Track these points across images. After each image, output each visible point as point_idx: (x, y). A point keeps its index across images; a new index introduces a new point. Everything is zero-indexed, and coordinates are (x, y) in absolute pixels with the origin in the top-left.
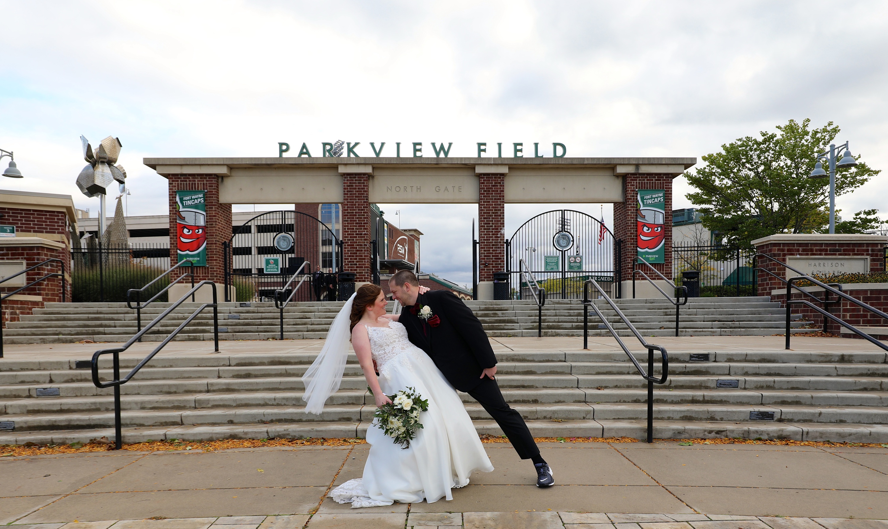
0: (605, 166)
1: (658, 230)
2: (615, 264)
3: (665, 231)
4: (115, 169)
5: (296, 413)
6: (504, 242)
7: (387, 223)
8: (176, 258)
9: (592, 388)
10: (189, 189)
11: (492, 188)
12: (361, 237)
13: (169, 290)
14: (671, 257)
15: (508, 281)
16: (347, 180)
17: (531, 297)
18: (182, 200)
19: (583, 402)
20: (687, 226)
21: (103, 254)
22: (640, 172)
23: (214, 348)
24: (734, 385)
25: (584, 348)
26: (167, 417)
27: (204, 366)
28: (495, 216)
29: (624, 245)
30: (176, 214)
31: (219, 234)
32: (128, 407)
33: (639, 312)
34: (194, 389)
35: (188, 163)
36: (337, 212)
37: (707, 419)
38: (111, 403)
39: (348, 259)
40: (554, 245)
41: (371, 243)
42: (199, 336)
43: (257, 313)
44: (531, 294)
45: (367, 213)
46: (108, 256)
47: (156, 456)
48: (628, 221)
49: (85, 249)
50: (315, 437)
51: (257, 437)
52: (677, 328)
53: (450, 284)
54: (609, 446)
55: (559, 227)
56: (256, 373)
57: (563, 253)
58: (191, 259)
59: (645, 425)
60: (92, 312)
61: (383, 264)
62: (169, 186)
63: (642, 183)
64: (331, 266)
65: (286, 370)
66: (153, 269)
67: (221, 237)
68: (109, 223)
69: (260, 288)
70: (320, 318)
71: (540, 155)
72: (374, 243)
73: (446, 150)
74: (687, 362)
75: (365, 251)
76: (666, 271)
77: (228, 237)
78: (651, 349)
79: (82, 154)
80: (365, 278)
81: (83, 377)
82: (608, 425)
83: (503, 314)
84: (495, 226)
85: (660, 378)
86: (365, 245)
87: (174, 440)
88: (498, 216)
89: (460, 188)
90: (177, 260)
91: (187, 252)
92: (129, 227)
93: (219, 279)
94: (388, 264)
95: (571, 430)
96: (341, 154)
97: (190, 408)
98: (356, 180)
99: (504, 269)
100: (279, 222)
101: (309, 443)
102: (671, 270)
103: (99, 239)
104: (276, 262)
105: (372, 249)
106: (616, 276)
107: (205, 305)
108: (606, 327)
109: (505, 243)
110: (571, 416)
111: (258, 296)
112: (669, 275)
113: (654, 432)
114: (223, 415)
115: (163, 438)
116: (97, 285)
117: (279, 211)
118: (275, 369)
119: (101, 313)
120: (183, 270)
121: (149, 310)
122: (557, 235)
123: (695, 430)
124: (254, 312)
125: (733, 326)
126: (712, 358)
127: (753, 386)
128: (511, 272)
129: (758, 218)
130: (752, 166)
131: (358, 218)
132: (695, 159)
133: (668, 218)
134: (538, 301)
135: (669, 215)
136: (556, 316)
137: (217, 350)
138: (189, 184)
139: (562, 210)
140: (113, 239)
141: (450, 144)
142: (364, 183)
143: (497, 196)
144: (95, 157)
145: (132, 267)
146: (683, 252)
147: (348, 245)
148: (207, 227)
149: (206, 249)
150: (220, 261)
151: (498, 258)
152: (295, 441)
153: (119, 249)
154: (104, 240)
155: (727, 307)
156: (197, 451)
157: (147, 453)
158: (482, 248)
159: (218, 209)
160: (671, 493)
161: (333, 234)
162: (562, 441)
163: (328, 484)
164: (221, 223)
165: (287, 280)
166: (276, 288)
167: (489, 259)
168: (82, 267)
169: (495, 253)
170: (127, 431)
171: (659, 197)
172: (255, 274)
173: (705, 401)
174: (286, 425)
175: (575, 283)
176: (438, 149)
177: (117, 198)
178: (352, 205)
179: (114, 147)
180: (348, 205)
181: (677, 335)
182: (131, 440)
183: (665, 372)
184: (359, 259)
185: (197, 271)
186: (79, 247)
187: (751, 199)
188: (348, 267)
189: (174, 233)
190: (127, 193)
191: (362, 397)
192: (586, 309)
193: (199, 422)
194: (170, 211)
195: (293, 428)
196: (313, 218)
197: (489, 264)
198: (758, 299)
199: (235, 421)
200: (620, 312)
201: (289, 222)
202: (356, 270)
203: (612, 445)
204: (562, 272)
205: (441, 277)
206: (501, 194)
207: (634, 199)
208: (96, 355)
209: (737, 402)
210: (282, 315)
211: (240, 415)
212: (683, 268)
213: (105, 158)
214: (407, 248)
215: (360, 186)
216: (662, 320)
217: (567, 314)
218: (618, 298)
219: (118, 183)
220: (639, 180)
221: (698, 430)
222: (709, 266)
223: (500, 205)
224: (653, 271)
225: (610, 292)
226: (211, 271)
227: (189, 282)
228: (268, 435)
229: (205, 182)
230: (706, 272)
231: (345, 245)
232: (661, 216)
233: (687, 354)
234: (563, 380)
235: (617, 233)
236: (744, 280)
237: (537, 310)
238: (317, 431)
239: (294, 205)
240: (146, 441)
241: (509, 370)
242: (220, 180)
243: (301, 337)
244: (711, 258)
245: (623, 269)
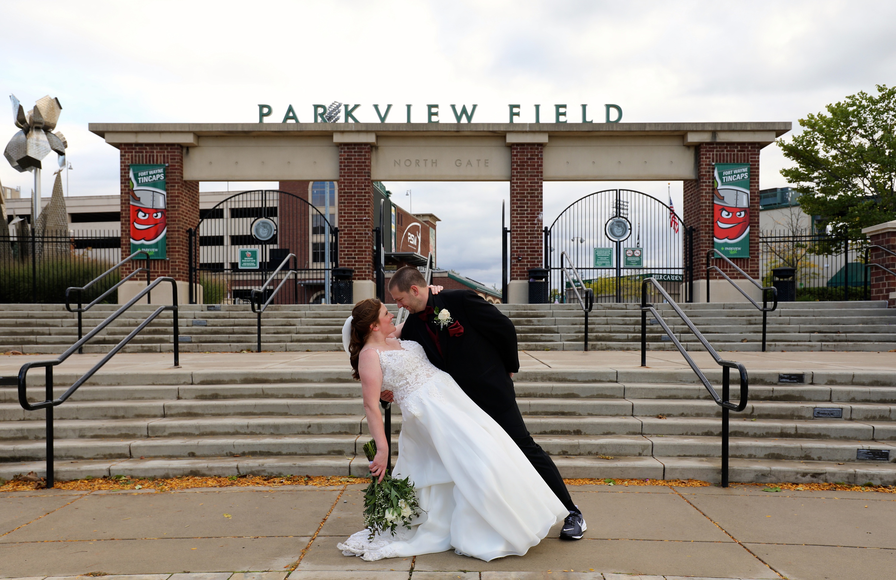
0: (672, 134)
1: (740, 215)
2: (685, 259)
3: (751, 216)
4: (54, 137)
5: (274, 445)
6: (542, 231)
7: (394, 206)
8: (130, 249)
9: (650, 416)
10: (146, 162)
11: (527, 162)
12: (361, 223)
13: (119, 288)
14: (758, 250)
15: (546, 280)
16: (345, 152)
17: (576, 301)
18: (136, 176)
19: (639, 434)
20: (779, 210)
21: (37, 244)
22: (718, 140)
23: (173, 362)
24: (837, 415)
25: (642, 365)
26: (112, 447)
27: (160, 385)
28: (531, 197)
29: (697, 235)
30: (128, 193)
31: (183, 219)
32: (64, 434)
33: (715, 320)
34: (147, 413)
35: (145, 130)
36: (332, 193)
37: (800, 458)
38: (41, 429)
39: (344, 251)
40: (606, 234)
41: (373, 231)
42: (155, 347)
43: (229, 318)
44: (575, 297)
45: (369, 193)
46: (43, 246)
47: (97, 497)
48: (702, 203)
49: (13, 237)
50: (298, 475)
51: (224, 474)
52: (764, 340)
53: (474, 283)
54: (672, 491)
55: (613, 211)
56: (225, 393)
57: (618, 244)
58: (147, 250)
59: (718, 464)
60: (21, 315)
61: (388, 259)
62: (121, 159)
63: (720, 154)
64: (323, 260)
65: (262, 389)
66: (99, 263)
67: (185, 223)
68: (45, 204)
69: (233, 288)
70: (307, 325)
71: (588, 119)
72: (378, 232)
73: (469, 113)
74: (776, 384)
75: (366, 241)
76: (751, 267)
77: (194, 223)
78: (726, 366)
79: (12, 118)
80: (365, 275)
81: (7, 398)
82: (670, 463)
83: (539, 321)
84: (531, 210)
85: (737, 403)
86: (366, 234)
87: (120, 477)
88: (534, 197)
89: (486, 162)
90: (129, 251)
91: (143, 241)
92: (70, 210)
93: (182, 276)
94: (395, 258)
95: (622, 470)
96: (338, 119)
97: (141, 437)
98: (355, 152)
99: (542, 265)
100: (258, 205)
101: (289, 482)
102: (758, 267)
103: (32, 224)
104: (254, 254)
105: (375, 239)
106: (686, 274)
107: (163, 307)
108: (670, 340)
109: (544, 231)
110: (623, 452)
111: (231, 297)
112: (755, 274)
113: (730, 474)
114: (182, 446)
115: (106, 474)
116: (28, 282)
117: (258, 191)
118: (249, 389)
119: (32, 317)
120: (137, 264)
121: (94, 314)
122: (611, 221)
123: (784, 472)
124: (224, 318)
125: (838, 338)
126: (808, 379)
127: (861, 416)
128: (551, 269)
129: (873, 200)
130: (866, 131)
131: (357, 200)
132: (790, 124)
133: (755, 199)
134: (584, 305)
135: (756, 196)
136: (607, 324)
137: (176, 364)
138: (146, 156)
139: (616, 190)
140: (50, 224)
141: (475, 106)
142: (365, 155)
143: (534, 172)
144: (28, 121)
145: (72, 260)
146: (774, 244)
147: (345, 234)
148: (168, 211)
149: (166, 237)
150: (183, 252)
151: (535, 251)
152: (272, 480)
153: (57, 237)
154: (38, 226)
155: (830, 314)
156: (148, 491)
157: (85, 492)
158: (514, 238)
159: (181, 187)
160: (750, 552)
161: (325, 219)
162: (611, 484)
163: (311, 533)
164: (185, 205)
165: (268, 277)
166: (253, 288)
167: (523, 251)
168: (9, 260)
169: (531, 244)
170: (61, 465)
171: (743, 173)
172: (227, 270)
173: (798, 435)
174: (261, 459)
175: (633, 283)
176: (459, 113)
177: (55, 173)
178: (350, 183)
179: (52, 109)
180: (344, 183)
181: (764, 350)
182: (66, 477)
183: (744, 397)
184: (359, 251)
185: (154, 265)
186: (6, 235)
187: (865, 175)
188: (345, 262)
189: (126, 217)
190: (69, 167)
191: (357, 424)
192: (644, 315)
193: (152, 454)
194: (122, 190)
195: (270, 462)
196: (301, 199)
197: (523, 258)
198: (871, 304)
199: (197, 453)
200: (688, 319)
201: (270, 204)
202: (354, 265)
203: (676, 489)
204: (616, 269)
205: (463, 275)
206: (538, 169)
207: (709, 175)
208: (24, 370)
209: (841, 437)
210: (259, 321)
211: (203, 446)
212: (773, 264)
213: (41, 123)
214: (419, 238)
215: (361, 159)
216: (744, 330)
217: (621, 322)
218: (689, 302)
219: (56, 154)
220: (717, 151)
221: (788, 472)
222: (808, 261)
223: (538, 183)
224: (734, 267)
225: (679, 294)
226: (172, 265)
227: (144, 280)
228: (238, 472)
229: (166, 154)
230: (803, 269)
231: (341, 234)
232: (745, 197)
233: (775, 374)
234: (614, 406)
235: (688, 219)
236: (854, 280)
237: (582, 316)
238: (300, 467)
239: (278, 183)
240: (84, 477)
241: (545, 393)
242: (185, 151)
243: (284, 349)
244: (811, 251)
245: (695, 266)
